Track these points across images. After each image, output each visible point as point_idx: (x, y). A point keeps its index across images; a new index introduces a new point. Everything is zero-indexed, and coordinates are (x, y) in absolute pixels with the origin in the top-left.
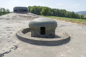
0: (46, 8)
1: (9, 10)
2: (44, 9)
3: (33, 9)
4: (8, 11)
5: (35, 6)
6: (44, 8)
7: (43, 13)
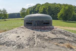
0: (67, 8)
1: (6, 11)
2: (65, 9)
3: (44, 8)
4: (4, 12)
5: (47, 3)
6: (64, 7)
7: (61, 15)
